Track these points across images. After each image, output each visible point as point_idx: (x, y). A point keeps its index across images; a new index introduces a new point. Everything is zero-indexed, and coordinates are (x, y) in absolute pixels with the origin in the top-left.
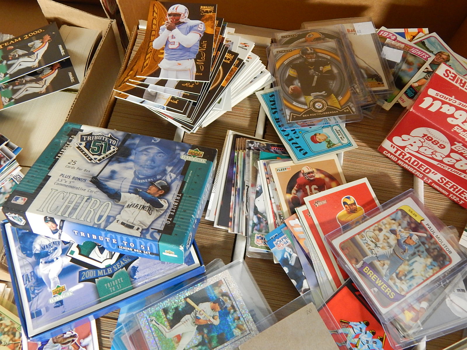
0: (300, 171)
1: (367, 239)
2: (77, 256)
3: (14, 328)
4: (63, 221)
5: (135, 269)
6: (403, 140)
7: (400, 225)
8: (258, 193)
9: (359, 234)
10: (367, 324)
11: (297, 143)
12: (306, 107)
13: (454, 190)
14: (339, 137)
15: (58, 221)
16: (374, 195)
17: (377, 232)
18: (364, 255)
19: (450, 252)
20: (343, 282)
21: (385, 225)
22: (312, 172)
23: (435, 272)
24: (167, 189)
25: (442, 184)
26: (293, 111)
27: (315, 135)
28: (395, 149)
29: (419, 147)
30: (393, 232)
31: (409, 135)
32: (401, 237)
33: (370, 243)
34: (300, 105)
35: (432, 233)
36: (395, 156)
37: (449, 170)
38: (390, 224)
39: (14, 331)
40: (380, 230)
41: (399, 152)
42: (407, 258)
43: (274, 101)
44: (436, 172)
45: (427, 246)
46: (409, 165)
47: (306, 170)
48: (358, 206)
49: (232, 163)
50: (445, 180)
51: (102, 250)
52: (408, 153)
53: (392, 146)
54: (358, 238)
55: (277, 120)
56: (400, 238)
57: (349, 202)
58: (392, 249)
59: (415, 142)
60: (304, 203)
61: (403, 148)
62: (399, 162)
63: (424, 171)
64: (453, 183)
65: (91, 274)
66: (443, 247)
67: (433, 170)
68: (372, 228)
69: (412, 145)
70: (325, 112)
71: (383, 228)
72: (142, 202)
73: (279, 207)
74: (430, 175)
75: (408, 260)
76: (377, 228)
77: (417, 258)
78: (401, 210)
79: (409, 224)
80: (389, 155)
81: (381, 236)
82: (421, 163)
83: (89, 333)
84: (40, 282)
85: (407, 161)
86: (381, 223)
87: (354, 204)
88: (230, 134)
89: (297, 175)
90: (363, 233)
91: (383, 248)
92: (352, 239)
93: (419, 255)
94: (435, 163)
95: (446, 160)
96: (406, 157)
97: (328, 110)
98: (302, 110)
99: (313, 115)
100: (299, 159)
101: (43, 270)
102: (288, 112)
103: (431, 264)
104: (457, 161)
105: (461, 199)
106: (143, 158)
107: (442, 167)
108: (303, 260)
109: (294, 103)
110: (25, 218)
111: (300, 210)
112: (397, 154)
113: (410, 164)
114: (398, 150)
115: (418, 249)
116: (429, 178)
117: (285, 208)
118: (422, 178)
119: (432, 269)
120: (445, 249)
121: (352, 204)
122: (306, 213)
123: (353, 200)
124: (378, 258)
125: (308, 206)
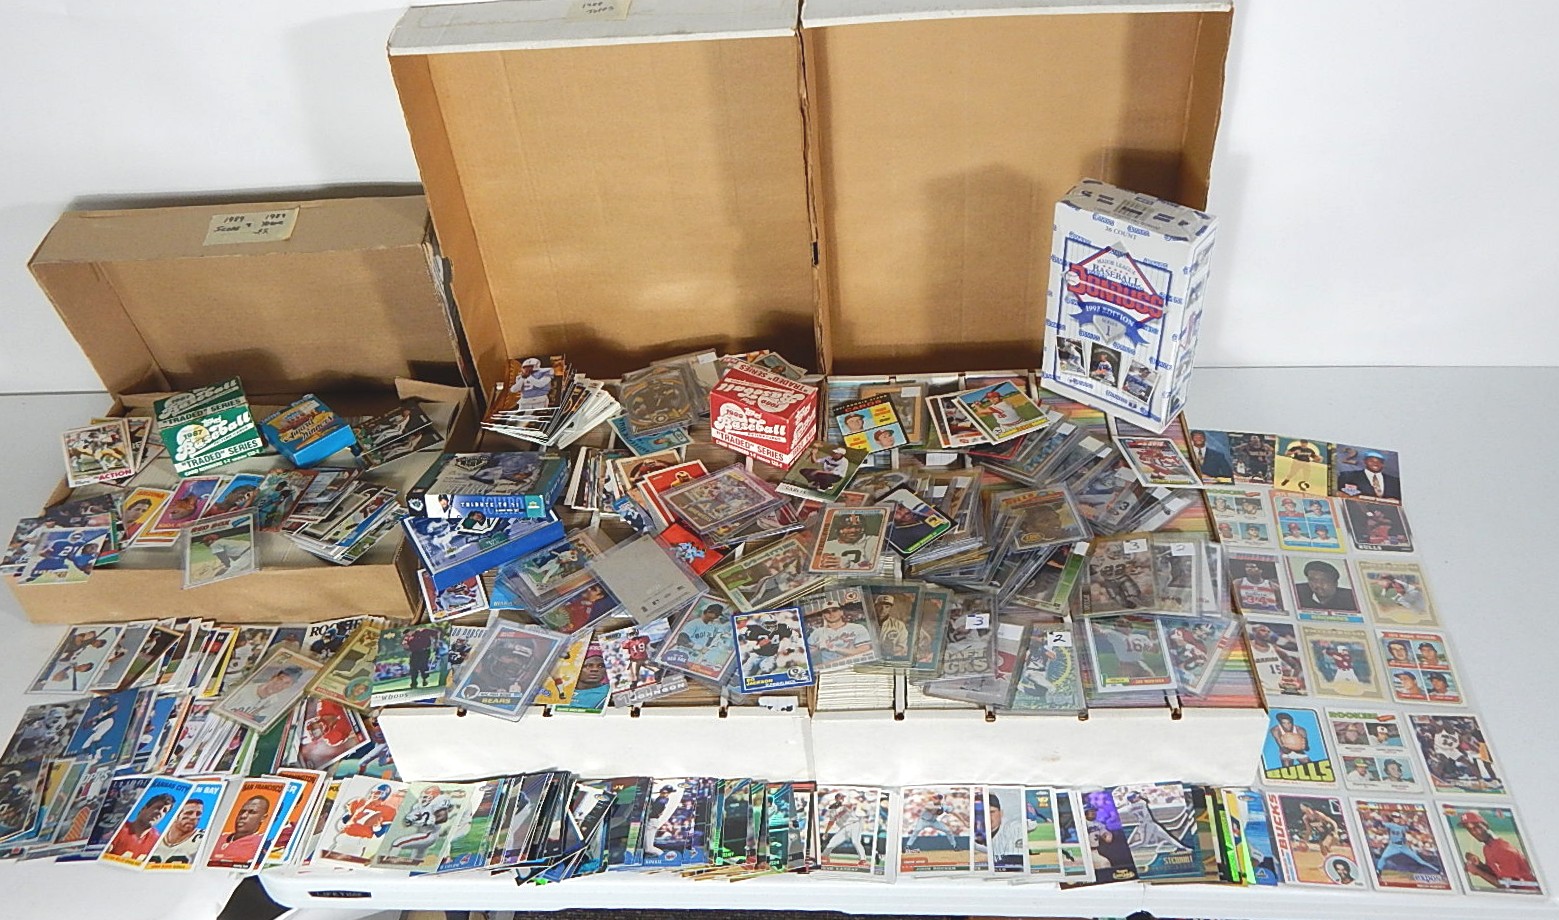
0: (643, 462)
1: (694, 493)
2: (462, 529)
4: (453, 497)
7: (724, 483)
8: (607, 480)
9: (687, 491)
10: (693, 544)
11: (641, 446)
13: (770, 456)
15: (449, 497)
16: (705, 470)
18: (690, 501)
19: (766, 495)
20: (673, 520)
22: (653, 462)
23: (749, 506)
24: (530, 474)
25: (761, 454)
26: (637, 426)
28: (721, 435)
30: (717, 488)
33: (696, 495)
34: (645, 421)
35: (752, 486)
36: (724, 442)
41: (724, 436)
43: (623, 422)
44: (752, 443)
45: (746, 493)
46: (735, 446)
47: (647, 461)
48: (690, 476)
49: (586, 466)
50: (760, 448)
51: (481, 524)
54: (686, 493)
55: (625, 436)
57: (682, 474)
62: (730, 447)
63: (746, 447)
64: (766, 448)
66: (760, 493)
67: (750, 443)
68: (699, 487)
70: (667, 422)
72: (511, 481)
73: (624, 487)
74: (751, 449)
77: (736, 500)
78: (727, 475)
79: (732, 483)
80: (720, 443)
81: (706, 491)
82: (740, 439)
83: (476, 584)
84: (436, 548)
85: (732, 443)
87: (687, 475)
88: (583, 450)
90: (691, 490)
91: (707, 497)
92: (682, 494)
93: (738, 499)
96: (730, 439)
97: (669, 420)
98: (647, 424)
101: (436, 541)
102: (634, 428)
103: (747, 502)
105: (779, 462)
108: (644, 515)
109: (640, 420)
110: (424, 502)
111: (640, 484)
112: (724, 439)
113: (735, 444)
115: (737, 495)
116: (752, 452)
117: (629, 486)
118: (749, 455)
119: (747, 505)
121: (684, 476)
122: (645, 485)
123: (685, 474)
124: (702, 503)
125: (647, 481)
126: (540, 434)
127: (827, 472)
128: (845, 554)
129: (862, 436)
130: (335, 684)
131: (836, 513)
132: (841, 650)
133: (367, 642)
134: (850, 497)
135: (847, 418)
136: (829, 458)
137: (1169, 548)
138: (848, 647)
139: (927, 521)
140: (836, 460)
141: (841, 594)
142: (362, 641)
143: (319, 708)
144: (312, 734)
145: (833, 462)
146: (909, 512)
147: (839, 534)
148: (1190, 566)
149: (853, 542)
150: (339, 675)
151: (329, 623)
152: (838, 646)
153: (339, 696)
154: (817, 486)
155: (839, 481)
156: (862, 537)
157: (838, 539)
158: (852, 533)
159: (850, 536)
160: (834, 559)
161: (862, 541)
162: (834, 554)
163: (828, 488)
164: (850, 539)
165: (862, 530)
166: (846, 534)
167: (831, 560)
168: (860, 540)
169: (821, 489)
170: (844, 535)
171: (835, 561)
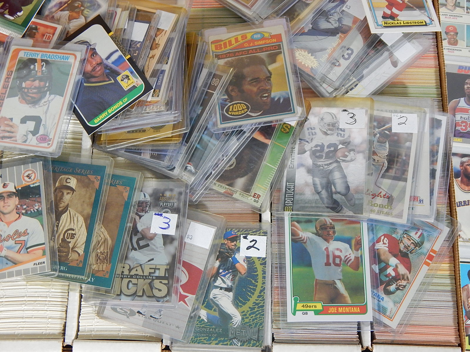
128: (24, 120)
131: (21, 55)
132: (12, 254)
134: (42, 29)
137: (390, 120)
138: (19, 252)
139: (119, 78)
141: (19, 173)
146: (101, 64)
147: (21, 88)
148: (409, 148)
149: (34, 102)
152: (8, 248)
154: (5, 10)
155: (31, 3)
156: (45, 96)
157: (19, 96)
158: (35, 88)
159: (33, 93)
160: (11, 126)
161: (45, 102)
162: (11, 119)
163: (19, 14)
164: (32, 97)
165: (46, 84)
166: (28, 89)
167: (8, 129)
168: (43, 101)
169: (10, 15)
170: (26, 90)
171: (13, 130)
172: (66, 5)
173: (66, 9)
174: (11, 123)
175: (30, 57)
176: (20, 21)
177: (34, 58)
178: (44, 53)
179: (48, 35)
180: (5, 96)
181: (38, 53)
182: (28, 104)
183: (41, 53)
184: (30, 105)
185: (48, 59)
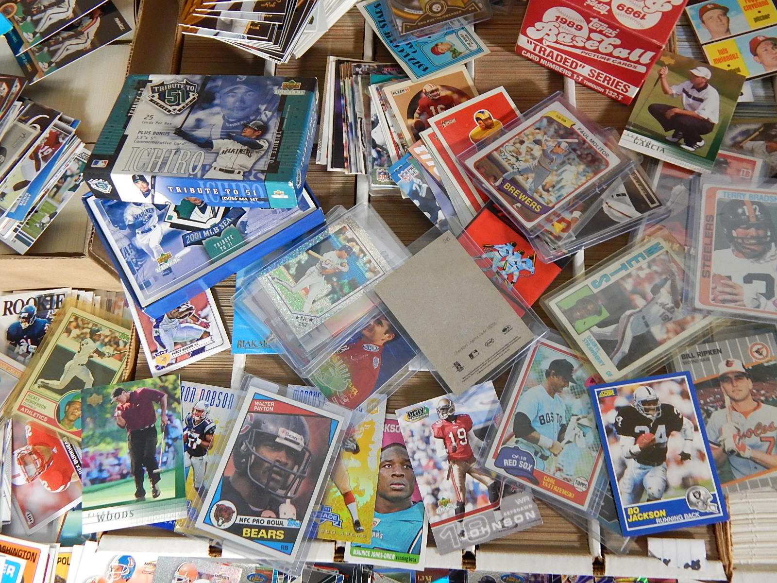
0: (422, 91)
1: (506, 154)
2: (176, 220)
3: (115, 337)
4: (154, 177)
5: (244, 224)
6: (538, 30)
7: (545, 134)
8: (374, 124)
9: (496, 150)
10: (514, 245)
11: (414, 59)
12: (421, 13)
13: (608, 84)
14: (466, 43)
15: (148, 179)
16: (513, 105)
17: (518, 145)
18: (504, 170)
19: (607, 155)
20: (483, 205)
21: (527, 136)
22: (437, 90)
23: (589, 178)
24: (264, 129)
25: (594, 79)
26: (405, 20)
27: (437, 45)
28: (533, 45)
29: (557, 35)
30: (537, 142)
31: (542, 21)
32: (547, 146)
33: (510, 157)
34: (413, 12)
35: (585, 137)
36: (536, 55)
37: (595, 58)
38: (533, 134)
39: (116, 340)
40: (522, 142)
41: (538, 48)
42: (555, 168)
43: (381, 12)
44: (583, 64)
45: (579, 153)
46: (553, 63)
47: (428, 88)
48: (494, 120)
49: (339, 95)
50: (595, 72)
51: (203, 210)
52: (548, 46)
53: (528, 41)
54: (495, 154)
55: (387, 35)
56: (545, 148)
57: (483, 117)
58: (536, 161)
59: (550, 30)
60: (429, 126)
61: (540, 41)
62: (542, 61)
63: (571, 66)
64: (605, 74)
65: (196, 236)
66: (598, 151)
67: (579, 63)
68: (512, 142)
69: (549, 35)
70: (445, 14)
71: (525, 139)
72: (239, 146)
73: (400, 136)
74: (579, 70)
75: (556, 171)
76: (518, 141)
77: (567, 167)
78: (546, 117)
79: (556, 132)
80: (528, 55)
81: (523, 149)
82: (564, 56)
83: (207, 303)
84: (141, 254)
85: (549, 58)
86: (522, 135)
87: (490, 118)
88: (332, 61)
89: (418, 96)
90: (501, 148)
91: (526, 161)
92: (489, 157)
93: (570, 164)
94: (578, 52)
95: (588, 45)
96: (547, 53)
97: (448, 11)
98: (417, 17)
99: (431, 20)
100: (418, 77)
101: (141, 240)
102: (399, 22)
103: (584, 171)
104: (600, 42)
105: (619, 94)
106: (230, 100)
107: (587, 56)
108: (436, 190)
109: (406, 10)
110: (111, 183)
111: (424, 134)
112: (537, 52)
113: (554, 61)
114: (536, 45)
115: (567, 157)
116: (579, 75)
117: (408, 136)
118: (572, 77)
119: (584, 175)
120: (601, 153)
121: (486, 120)
122: (433, 136)
123: (487, 114)
124: (520, 172)
125: (434, 128)
126: (270, 45)
127: (689, 112)
128: (749, 279)
129: (731, 46)
130: (43, 401)
131: (720, 195)
132: (759, 455)
133: (75, 332)
135: (703, 11)
136: (687, 84)
138: (768, 452)
140: (700, 90)
142: (68, 331)
143: (29, 434)
144: (26, 472)
145: (695, 93)
147: (732, 239)
149: (757, 256)
150: (46, 386)
151: (25, 296)
152: (753, 447)
153: (50, 421)
154: (680, 139)
155: (712, 131)
156: (770, 248)
157: (732, 248)
158: (752, 238)
159: (751, 244)
160: (731, 286)
161: (772, 256)
162: (729, 278)
163: (698, 143)
164: (752, 250)
165: (767, 233)
166: (742, 239)
167: (728, 290)
168: (769, 254)
169: (687, 145)
170: (740, 241)
171: (735, 291)
172: (757, 133)
173: (759, 138)
174: (730, 283)
175: (734, 198)
176: (704, 152)
177: (739, 199)
178: (753, 194)
179: (746, 170)
180: (711, 248)
181: (744, 193)
182: (748, 258)
183: (748, 194)
184: (751, 260)
185: (761, 201)
